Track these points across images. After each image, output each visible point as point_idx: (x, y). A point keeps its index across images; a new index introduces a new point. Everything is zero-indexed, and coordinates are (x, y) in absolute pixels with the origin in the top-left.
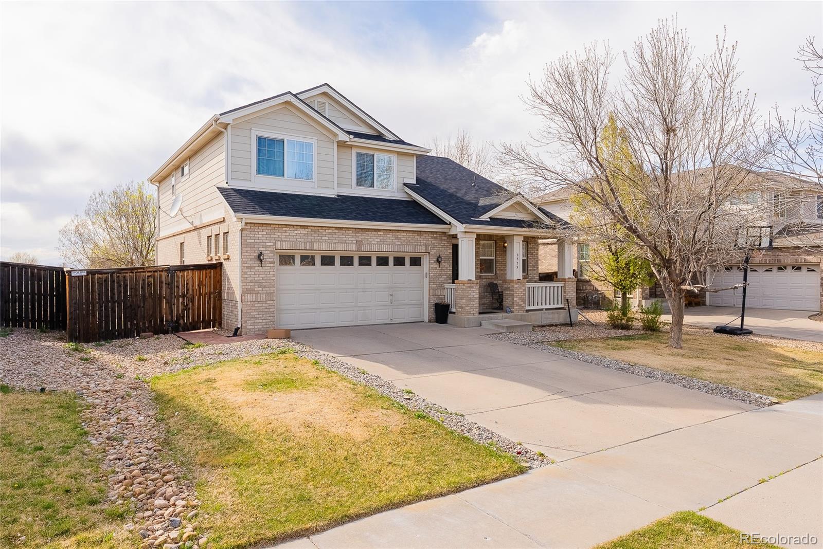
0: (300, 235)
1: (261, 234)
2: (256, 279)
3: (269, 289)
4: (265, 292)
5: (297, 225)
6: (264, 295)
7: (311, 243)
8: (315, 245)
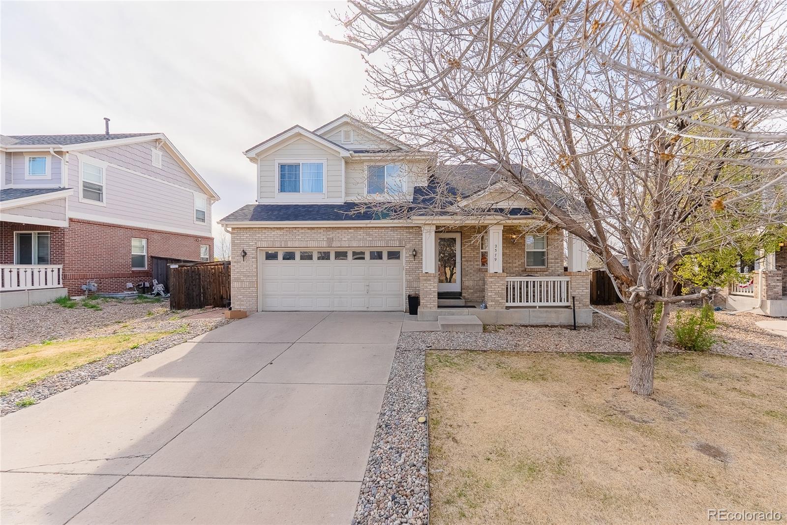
0: (277, 235)
1: (246, 236)
2: (242, 270)
3: (251, 278)
4: (248, 280)
5: (274, 228)
6: (248, 283)
7: (286, 241)
8: (289, 243)
